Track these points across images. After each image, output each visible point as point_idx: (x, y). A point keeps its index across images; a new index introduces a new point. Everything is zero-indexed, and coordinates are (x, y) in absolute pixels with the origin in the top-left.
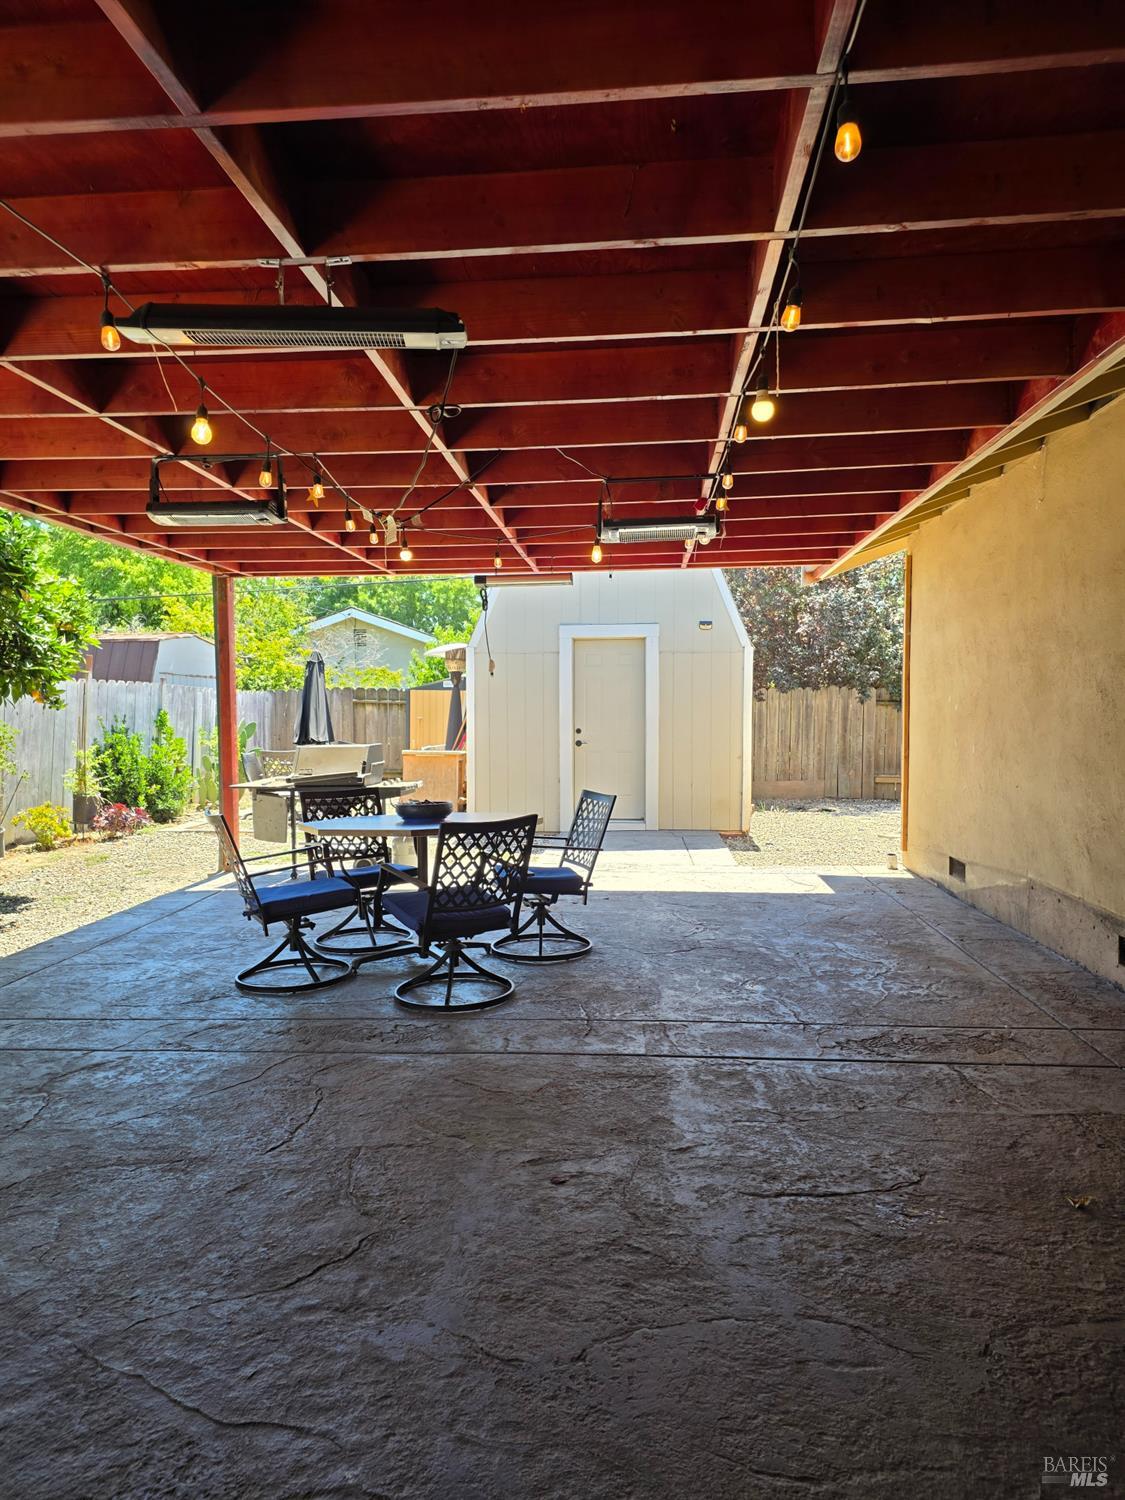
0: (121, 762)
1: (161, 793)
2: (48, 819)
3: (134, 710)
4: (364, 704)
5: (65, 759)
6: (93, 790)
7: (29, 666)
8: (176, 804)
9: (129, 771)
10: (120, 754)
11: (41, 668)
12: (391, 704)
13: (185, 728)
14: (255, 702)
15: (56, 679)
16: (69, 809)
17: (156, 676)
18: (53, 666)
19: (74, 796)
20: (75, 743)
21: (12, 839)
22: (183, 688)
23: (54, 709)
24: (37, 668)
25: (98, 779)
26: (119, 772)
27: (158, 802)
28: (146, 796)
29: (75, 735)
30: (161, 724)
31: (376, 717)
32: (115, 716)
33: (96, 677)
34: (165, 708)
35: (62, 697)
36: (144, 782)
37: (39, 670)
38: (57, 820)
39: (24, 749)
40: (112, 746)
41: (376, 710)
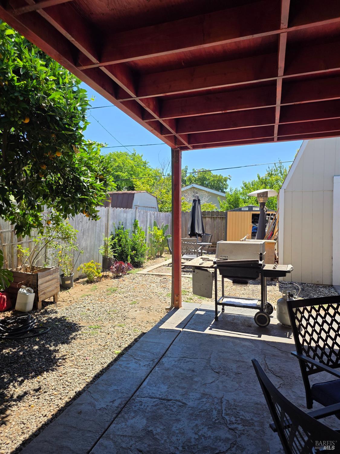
0: (121, 242)
1: (136, 255)
2: (92, 269)
3: (126, 220)
4: (205, 217)
5: (100, 241)
6: (111, 255)
7: (79, 196)
8: (142, 259)
9: (124, 245)
10: (121, 238)
11: (86, 197)
12: (216, 217)
13: (143, 227)
14: (166, 217)
15: (94, 203)
16: (100, 264)
17: (133, 206)
18: (93, 197)
19: (103, 257)
20: (104, 234)
21: (77, 277)
22: (143, 211)
23: (94, 220)
24: (83, 197)
25: (112, 250)
26: (120, 246)
27: (136, 259)
28: (130, 256)
29: (104, 230)
30: (136, 226)
31: (210, 222)
32: (119, 223)
33: (113, 207)
34: (137, 219)
35: (98, 214)
36: (130, 250)
37: (84, 198)
38: (95, 268)
39: (83, 237)
40: (118, 235)
41: (210, 220)
